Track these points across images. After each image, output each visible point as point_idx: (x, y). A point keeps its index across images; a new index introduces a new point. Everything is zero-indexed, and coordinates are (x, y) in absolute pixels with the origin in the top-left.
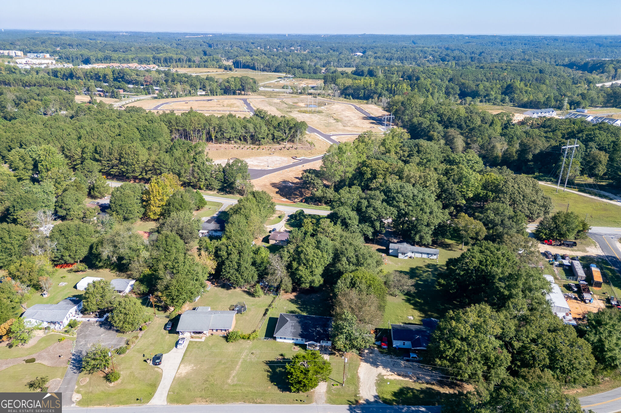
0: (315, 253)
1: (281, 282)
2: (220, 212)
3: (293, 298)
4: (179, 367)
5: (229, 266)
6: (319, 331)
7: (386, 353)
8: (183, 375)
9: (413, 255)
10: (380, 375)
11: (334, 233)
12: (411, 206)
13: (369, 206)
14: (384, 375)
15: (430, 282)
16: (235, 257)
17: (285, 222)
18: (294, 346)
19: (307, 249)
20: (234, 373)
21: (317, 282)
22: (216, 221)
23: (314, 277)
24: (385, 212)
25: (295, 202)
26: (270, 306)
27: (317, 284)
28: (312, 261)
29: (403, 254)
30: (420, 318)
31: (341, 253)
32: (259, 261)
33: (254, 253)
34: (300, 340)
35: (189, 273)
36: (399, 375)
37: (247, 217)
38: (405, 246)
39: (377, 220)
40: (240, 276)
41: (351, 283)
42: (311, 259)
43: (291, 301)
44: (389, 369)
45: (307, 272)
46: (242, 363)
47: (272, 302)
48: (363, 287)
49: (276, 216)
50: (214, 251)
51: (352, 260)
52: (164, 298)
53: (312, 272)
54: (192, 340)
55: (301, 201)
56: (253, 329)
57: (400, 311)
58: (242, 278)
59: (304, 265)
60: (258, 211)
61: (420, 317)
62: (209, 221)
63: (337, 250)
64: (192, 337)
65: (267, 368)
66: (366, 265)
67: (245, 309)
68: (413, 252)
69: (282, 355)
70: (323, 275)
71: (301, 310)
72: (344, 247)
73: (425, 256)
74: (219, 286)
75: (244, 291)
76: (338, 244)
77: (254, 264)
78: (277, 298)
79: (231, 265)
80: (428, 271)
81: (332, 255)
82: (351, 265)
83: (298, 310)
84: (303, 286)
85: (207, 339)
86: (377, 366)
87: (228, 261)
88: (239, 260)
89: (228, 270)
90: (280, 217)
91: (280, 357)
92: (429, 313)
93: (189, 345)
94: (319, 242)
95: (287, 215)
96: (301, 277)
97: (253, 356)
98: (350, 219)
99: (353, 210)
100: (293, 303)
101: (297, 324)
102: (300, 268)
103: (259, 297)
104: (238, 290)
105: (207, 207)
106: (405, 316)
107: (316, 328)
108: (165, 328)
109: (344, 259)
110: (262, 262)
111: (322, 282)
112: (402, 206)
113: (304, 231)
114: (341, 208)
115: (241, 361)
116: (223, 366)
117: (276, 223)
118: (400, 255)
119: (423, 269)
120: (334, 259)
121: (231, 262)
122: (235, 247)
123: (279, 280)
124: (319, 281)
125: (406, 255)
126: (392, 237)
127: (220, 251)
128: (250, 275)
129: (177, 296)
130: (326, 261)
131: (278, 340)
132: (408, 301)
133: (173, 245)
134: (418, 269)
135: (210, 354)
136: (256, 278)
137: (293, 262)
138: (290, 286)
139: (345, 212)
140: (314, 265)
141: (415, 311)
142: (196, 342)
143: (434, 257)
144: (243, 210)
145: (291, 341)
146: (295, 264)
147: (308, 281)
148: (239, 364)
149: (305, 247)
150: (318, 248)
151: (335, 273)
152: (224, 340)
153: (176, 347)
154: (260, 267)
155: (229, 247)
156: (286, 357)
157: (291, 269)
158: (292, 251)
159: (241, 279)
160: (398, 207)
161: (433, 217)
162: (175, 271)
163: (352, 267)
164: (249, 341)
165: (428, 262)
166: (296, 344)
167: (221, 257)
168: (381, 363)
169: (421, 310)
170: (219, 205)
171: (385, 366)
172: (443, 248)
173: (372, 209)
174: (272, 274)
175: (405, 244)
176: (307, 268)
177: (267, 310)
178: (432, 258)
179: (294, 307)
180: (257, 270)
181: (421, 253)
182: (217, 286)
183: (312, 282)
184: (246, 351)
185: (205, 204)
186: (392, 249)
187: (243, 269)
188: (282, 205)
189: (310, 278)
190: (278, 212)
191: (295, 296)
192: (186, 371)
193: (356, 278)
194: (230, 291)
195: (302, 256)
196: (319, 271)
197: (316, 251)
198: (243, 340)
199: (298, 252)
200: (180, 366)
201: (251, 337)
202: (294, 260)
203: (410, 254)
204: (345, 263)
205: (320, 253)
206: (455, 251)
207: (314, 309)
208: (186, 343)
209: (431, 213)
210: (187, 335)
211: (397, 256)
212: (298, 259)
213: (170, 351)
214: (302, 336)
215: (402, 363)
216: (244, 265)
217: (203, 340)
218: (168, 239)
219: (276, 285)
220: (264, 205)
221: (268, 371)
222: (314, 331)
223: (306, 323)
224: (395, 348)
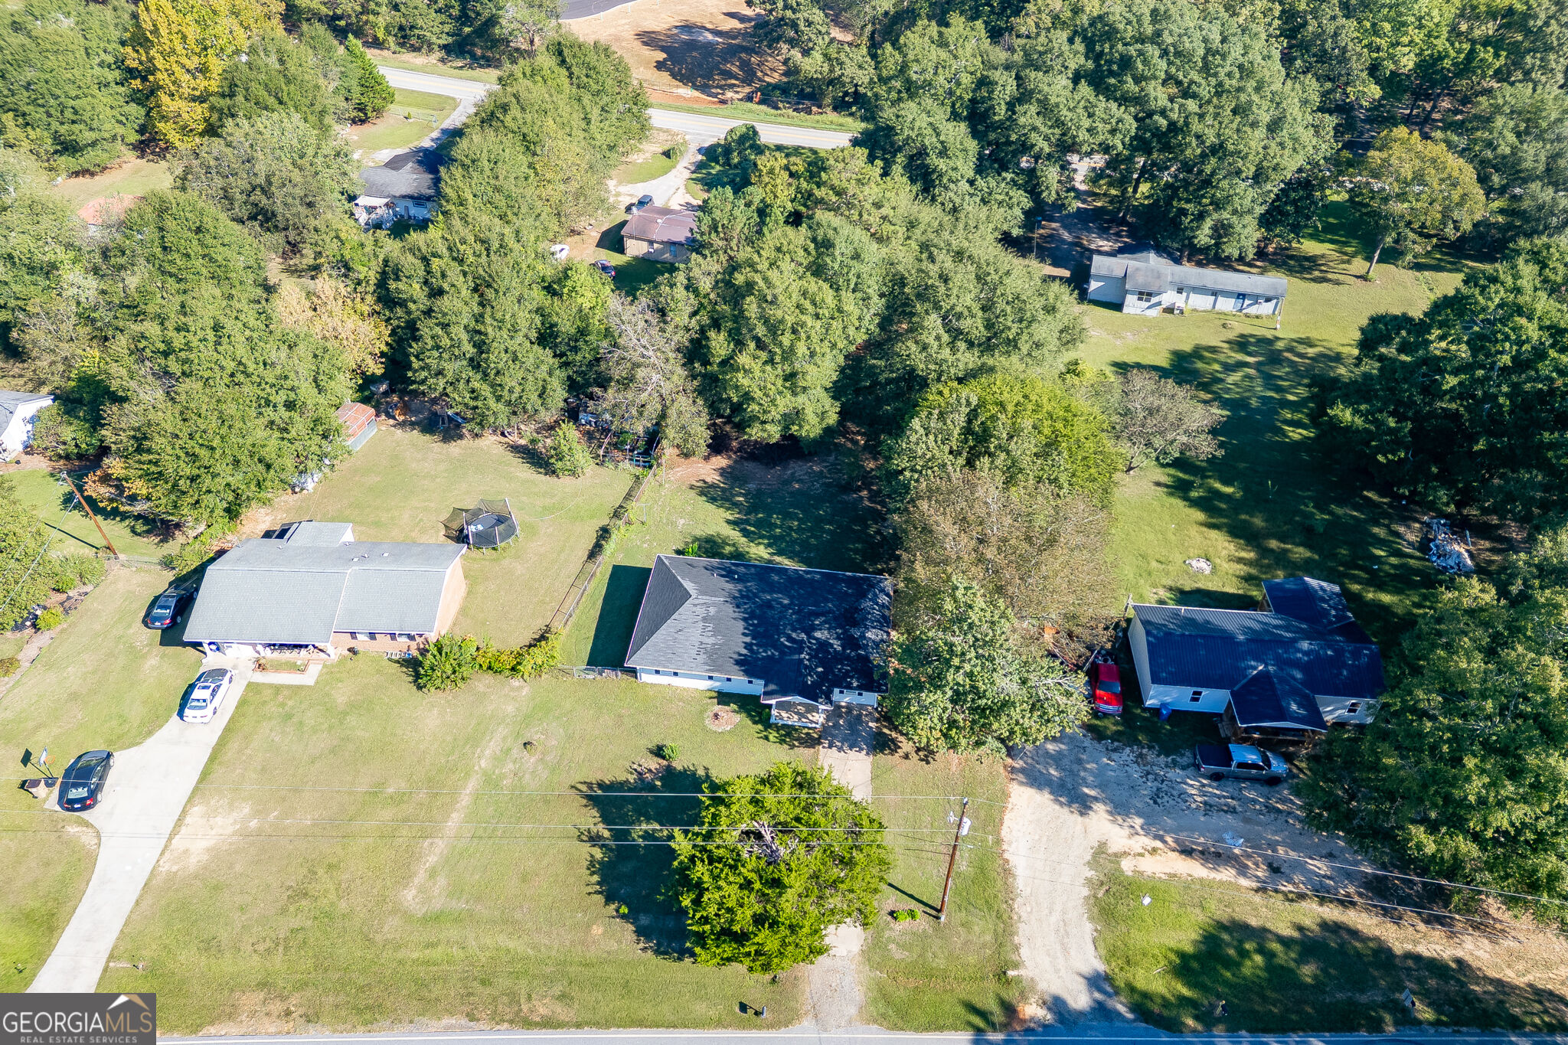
0: (804, 294)
1: (663, 416)
2: (444, 131)
3: (713, 478)
4: (179, 822)
5: (438, 347)
6: (824, 645)
7: (1116, 736)
8: (193, 862)
9: (1179, 300)
10: (1101, 850)
11: (884, 211)
12: (1194, 96)
13: (1024, 96)
14: (1119, 856)
15: (1257, 410)
16: (459, 304)
17: (687, 174)
18: (717, 708)
19: (773, 275)
20: (434, 853)
21: (811, 417)
22: (420, 162)
23: (801, 399)
24: (1086, 123)
25: (723, 102)
26: (616, 514)
27: (811, 428)
28: (794, 331)
29: (1145, 295)
30: (1242, 569)
31: (919, 296)
32: (566, 326)
33: (550, 290)
34: (740, 683)
35: (240, 377)
36: (1187, 852)
37: (529, 145)
38: (1151, 265)
39: (1049, 156)
40: (485, 390)
41: (968, 431)
42: (790, 320)
43: (707, 492)
44: (1138, 822)
45: (773, 377)
46: (477, 797)
47: (629, 496)
48: (1025, 448)
49: (651, 149)
50: (373, 277)
51: (965, 324)
52: (139, 487)
53: (790, 377)
54: (260, 677)
55: (749, 98)
56: (539, 624)
57: (1151, 537)
58: (499, 399)
59: (760, 345)
60: (577, 121)
61: (1240, 560)
62: (394, 164)
63: (902, 282)
64: (261, 667)
65: (590, 820)
66: (1025, 349)
67: (511, 531)
68: (1180, 291)
69: (658, 752)
70: (836, 391)
71: (746, 533)
72: (933, 269)
73: (1226, 305)
74: (412, 424)
75: (515, 449)
76: (905, 258)
77: (546, 337)
78: (649, 479)
79: (445, 342)
80: (1246, 365)
81: (878, 304)
82: (962, 345)
83: (734, 535)
84: (755, 433)
85: (331, 674)
86: (1084, 805)
87: (431, 322)
88: (479, 318)
89: (433, 363)
90: (667, 154)
91: (654, 764)
92: (1273, 544)
93: (242, 703)
94: (824, 245)
95: (693, 147)
96: (747, 397)
97: (530, 760)
98: (943, 153)
99: (955, 116)
100: (713, 500)
101: (730, 609)
102: (743, 359)
103: (573, 473)
104: (490, 441)
105: (395, 111)
106: (1178, 558)
107: (809, 630)
108: (148, 620)
109: (933, 321)
110: (583, 332)
111: (832, 418)
112: (1159, 94)
113: (757, 201)
114: (910, 109)
115: (472, 785)
116: (387, 814)
117: (653, 176)
118: (1131, 300)
119: (1221, 357)
120: (885, 323)
121: (445, 326)
122: (461, 262)
123: (654, 409)
124: (823, 415)
125: (1154, 300)
126: (1089, 230)
127: (397, 279)
128: (530, 385)
129: (193, 479)
130: (851, 331)
131: (645, 678)
132: (1180, 489)
133: (195, 248)
134: (1201, 358)
135: (333, 751)
136: (559, 394)
137: (712, 334)
138: (701, 434)
139: (922, 121)
140: (801, 349)
141: (1214, 534)
142: (278, 689)
143: (1266, 308)
144: (515, 111)
145: (706, 684)
146: (719, 344)
147: (775, 414)
148: (465, 800)
149: (763, 266)
150: (817, 270)
151: (889, 381)
152: (404, 677)
153: (181, 714)
154: (575, 349)
155: (436, 263)
156: (678, 765)
157: (706, 363)
158: (705, 285)
159: (492, 403)
160: (1139, 100)
161: (1282, 145)
162: (175, 367)
163: (968, 359)
164: (516, 682)
165: (1239, 328)
166: (724, 698)
167: (403, 304)
168: (1102, 786)
169: (1239, 532)
170: (445, 103)
171: (1120, 809)
172: (1291, 271)
173: (1033, 109)
174: (627, 382)
175: (1152, 256)
176: (771, 361)
177: (604, 533)
178: (1253, 310)
179: (716, 522)
180: (566, 365)
181: (1215, 293)
182: (402, 425)
183: (794, 417)
184: (502, 731)
185: (389, 97)
186: (1099, 278)
187: (496, 358)
188: (677, 109)
189: (785, 403)
190: (663, 136)
191: (723, 472)
192: (209, 843)
193: (993, 409)
194: (455, 448)
195: (751, 306)
196: (822, 372)
197: (813, 284)
198: (489, 678)
199: (733, 292)
200: (184, 812)
201: (527, 667)
202: (716, 324)
203: (1169, 298)
204: (938, 338)
205: (828, 295)
206: (1337, 283)
207: (799, 530)
208: (229, 695)
209: (1274, 127)
210: (238, 658)
211: (1118, 307)
212: (736, 319)
213: (150, 733)
214: (748, 665)
215: (1195, 787)
216: (499, 339)
217: (308, 679)
218: (170, 224)
219: (640, 428)
220: (606, 99)
221: (594, 839)
222: (800, 646)
223: (768, 605)
224: (1155, 711)
